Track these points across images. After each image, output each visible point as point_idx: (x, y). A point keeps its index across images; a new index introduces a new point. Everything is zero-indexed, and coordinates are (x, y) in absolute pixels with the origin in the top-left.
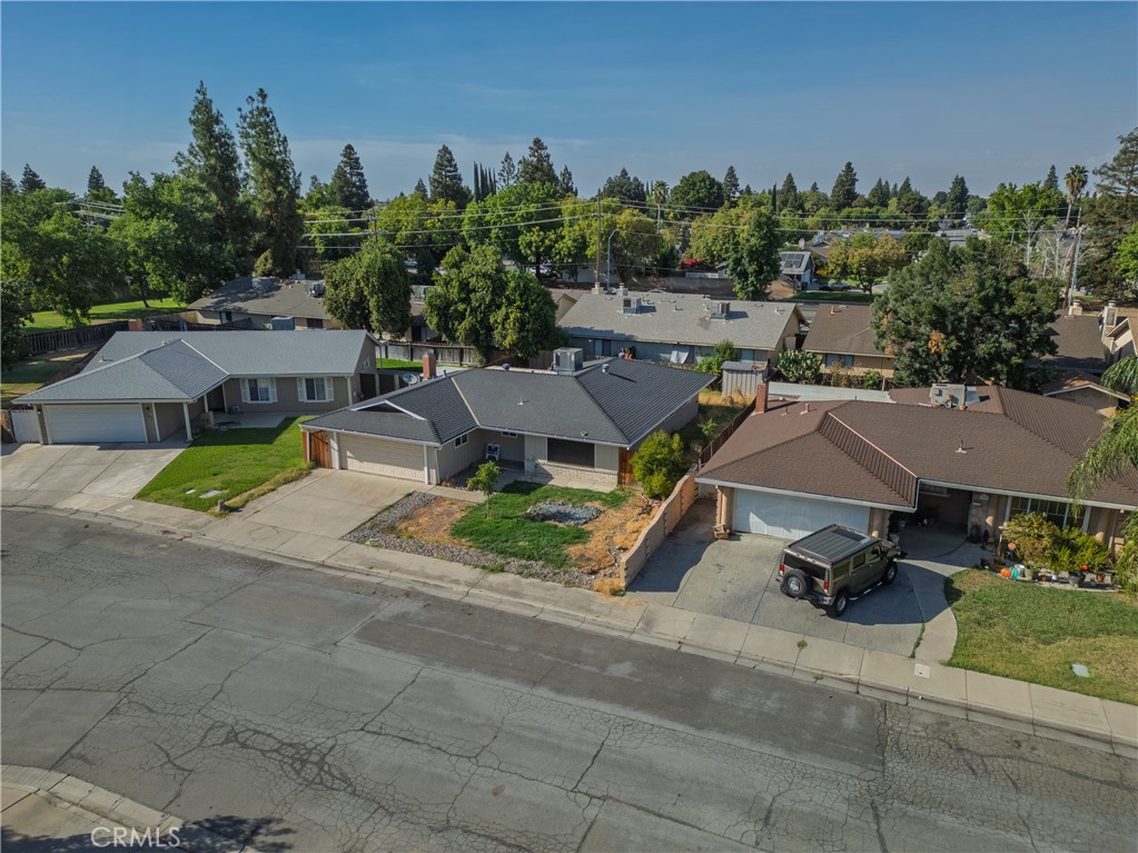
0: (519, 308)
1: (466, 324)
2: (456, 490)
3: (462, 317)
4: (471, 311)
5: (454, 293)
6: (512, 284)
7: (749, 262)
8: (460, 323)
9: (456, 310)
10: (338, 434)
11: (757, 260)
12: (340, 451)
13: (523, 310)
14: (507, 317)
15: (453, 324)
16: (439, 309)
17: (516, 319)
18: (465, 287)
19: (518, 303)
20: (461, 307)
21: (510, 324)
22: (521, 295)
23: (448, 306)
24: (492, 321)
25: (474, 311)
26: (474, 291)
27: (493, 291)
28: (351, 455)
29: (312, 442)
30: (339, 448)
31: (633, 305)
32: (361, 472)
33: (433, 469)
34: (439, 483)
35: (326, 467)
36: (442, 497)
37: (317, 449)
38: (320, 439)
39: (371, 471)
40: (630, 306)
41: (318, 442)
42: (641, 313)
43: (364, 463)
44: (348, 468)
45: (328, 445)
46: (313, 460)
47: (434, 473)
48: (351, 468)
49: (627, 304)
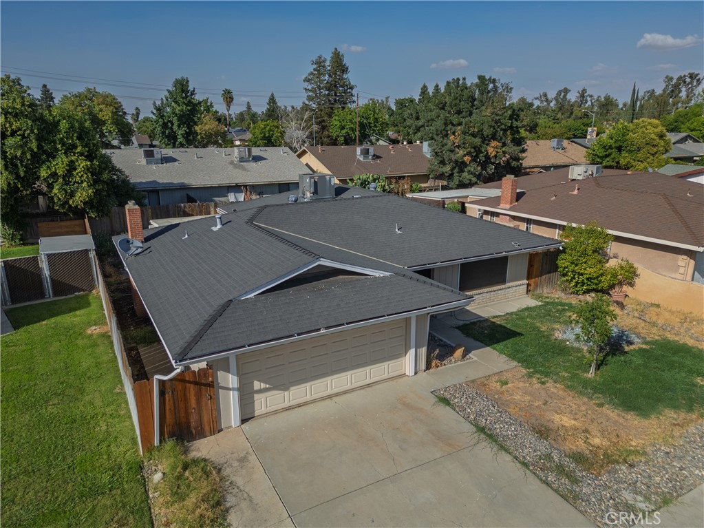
0: (82, 154)
7: (179, 126)
11: (185, 123)
12: (240, 389)
13: (90, 157)
14: (72, 167)
19: (79, 149)
21: (80, 174)
22: (79, 138)
25: (11, 163)
28: (263, 386)
29: (167, 396)
30: (240, 381)
31: (157, 156)
32: (287, 409)
33: (422, 347)
34: (428, 367)
35: (208, 434)
36: (473, 381)
37: (182, 405)
38: (189, 382)
39: (308, 398)
40: (153, 156)
41: (185, 390)
42: (166, 163)
43: (292, 388)
44: (257, 413)
45: (213, 386)
46: (172, 435)
47: (423, 351)
48: (264, 410)
49: (149, 154)
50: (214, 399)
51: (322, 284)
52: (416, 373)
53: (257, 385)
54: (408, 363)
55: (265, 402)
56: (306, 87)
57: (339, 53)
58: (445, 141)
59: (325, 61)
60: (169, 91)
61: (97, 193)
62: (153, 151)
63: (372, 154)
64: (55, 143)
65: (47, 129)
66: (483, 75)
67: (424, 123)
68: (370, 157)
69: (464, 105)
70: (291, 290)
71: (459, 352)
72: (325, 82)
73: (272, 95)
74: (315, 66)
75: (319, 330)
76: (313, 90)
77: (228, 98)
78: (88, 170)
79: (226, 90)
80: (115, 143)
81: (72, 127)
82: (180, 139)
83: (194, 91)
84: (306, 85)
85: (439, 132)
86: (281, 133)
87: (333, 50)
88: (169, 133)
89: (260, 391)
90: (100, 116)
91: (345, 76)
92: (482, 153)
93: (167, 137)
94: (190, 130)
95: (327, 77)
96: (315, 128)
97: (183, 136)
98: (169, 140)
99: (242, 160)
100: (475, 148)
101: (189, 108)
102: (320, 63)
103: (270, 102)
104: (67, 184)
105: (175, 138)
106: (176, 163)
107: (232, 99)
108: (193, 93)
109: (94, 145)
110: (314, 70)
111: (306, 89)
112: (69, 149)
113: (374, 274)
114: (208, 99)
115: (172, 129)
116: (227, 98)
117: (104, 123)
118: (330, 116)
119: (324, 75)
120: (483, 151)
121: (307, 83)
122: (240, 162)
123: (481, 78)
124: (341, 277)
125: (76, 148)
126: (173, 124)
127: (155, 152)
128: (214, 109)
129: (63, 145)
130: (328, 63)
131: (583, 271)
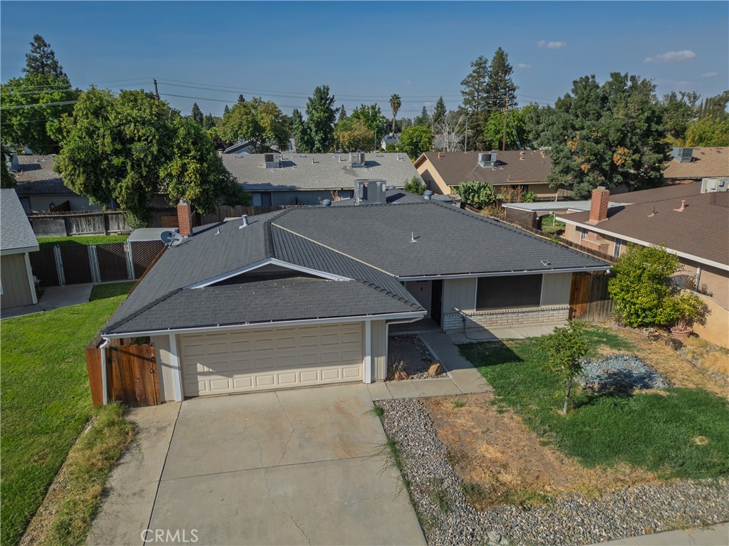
0: (194, 158)
1: (126, 182)
2: (416, 379)
3: (120, 173)
4: (133, 166)
5: (106, 143)
6: (182, 132)
7: (316, 132)
8: (118, 181)
9: (110, 166)
10: (178, 336)
11: (322, 129)
12: (181, 368)
13: (201, 160)
14: (184, 168)
15: (108, 183)
16: (85, 164)
17: (196, 171)
18: (118, 136)
19: (192, 153)
20: (116, 161)
21: (190, 175)
22: (193, 144)
23: (98, 161)
24: (162, 174)
25: (137, 165)
26: (132, 140)
27: (158, 141)
28: (206, 369)
29: (113, 364)
30: (181, 361)
31: (276, 160)
32: (230, 394)
33: (381, 356)
34: (389, 377)
35: (152, 403)
36: (427, 399)
37: (127, 374)
38: (133, 355)
39: (253, 388)
40: (273, 161)
41: (129, 361)
42: (284, 167)
43: (236, 376)
44: (201, 393)
45: (155, 362)
46: (118, 398)
47: (382, 361)
48: (207, 392)
49: (269, 159)
50: (157, 373)
51: (275, 283)
52: (373, 382)
53: (200, 368)
54: (363, 370)
55: (209, 384)
56: (463, 90)
57: (503, 52)
58: (561, 147)
59: (485, 62)
60: (310, 99)
61: (204, 192)
62: (272, 155)
63: (495, 160)
64: (173, 148)
65: (167, 135)
66: (616, 72)
67: (544, 127)
68: (492, 164)
69: (592, 107)
70: (241, 286)
71: (433, 368)
72: (485, 84)
73: (441, 99)
74: (474, 68)
75: (244, 323)
76: (471, 94)
77: (396, 103)
78: (197, 171)
79: (395, 95)
80: (274, 147)
81: (189, 133)
82: (317, 145)
83: (333, 98)
84: (465, 88)
85: (555, 138)
86: (429, 139)
87: (497, 50)
88: (308, 139)
89: (203, 374)
90: (261, 123)
91: (507, 78)
92: (606, 161)
93: (305, 143)
94: (326, 136)
95: (487, 79)
96: (469, 132)
97: (319, 142)
98: (307, 146)
99: (354, 165)
100: (595, 155)
101: (326, 115)
102: (480, 64)
103: (438, 106)
104: (180, 184)
105: (313, 144)
106: (293, 167)
107: (399, 104)
108: (332, 100)
109: (206, 149)
110: (474, 72)
111: (463, 92)
112: (184, 153)
113: (333, 278)
114: (376, 104)
115: (310, 135)
116: (394, 103)
117: (263, 130)
118: (486, 120)
119: (484, 77)
120: (607, 158)
121: (464, 86)
122: (353, 167)
123: (615, 76)
124: (299, 278)
125: (189, 152)
126: (311, 131)
127: (274, 157)
128: (381, 115)
129: (180, 149)
130: (489, 64)
131: (634, 300)
